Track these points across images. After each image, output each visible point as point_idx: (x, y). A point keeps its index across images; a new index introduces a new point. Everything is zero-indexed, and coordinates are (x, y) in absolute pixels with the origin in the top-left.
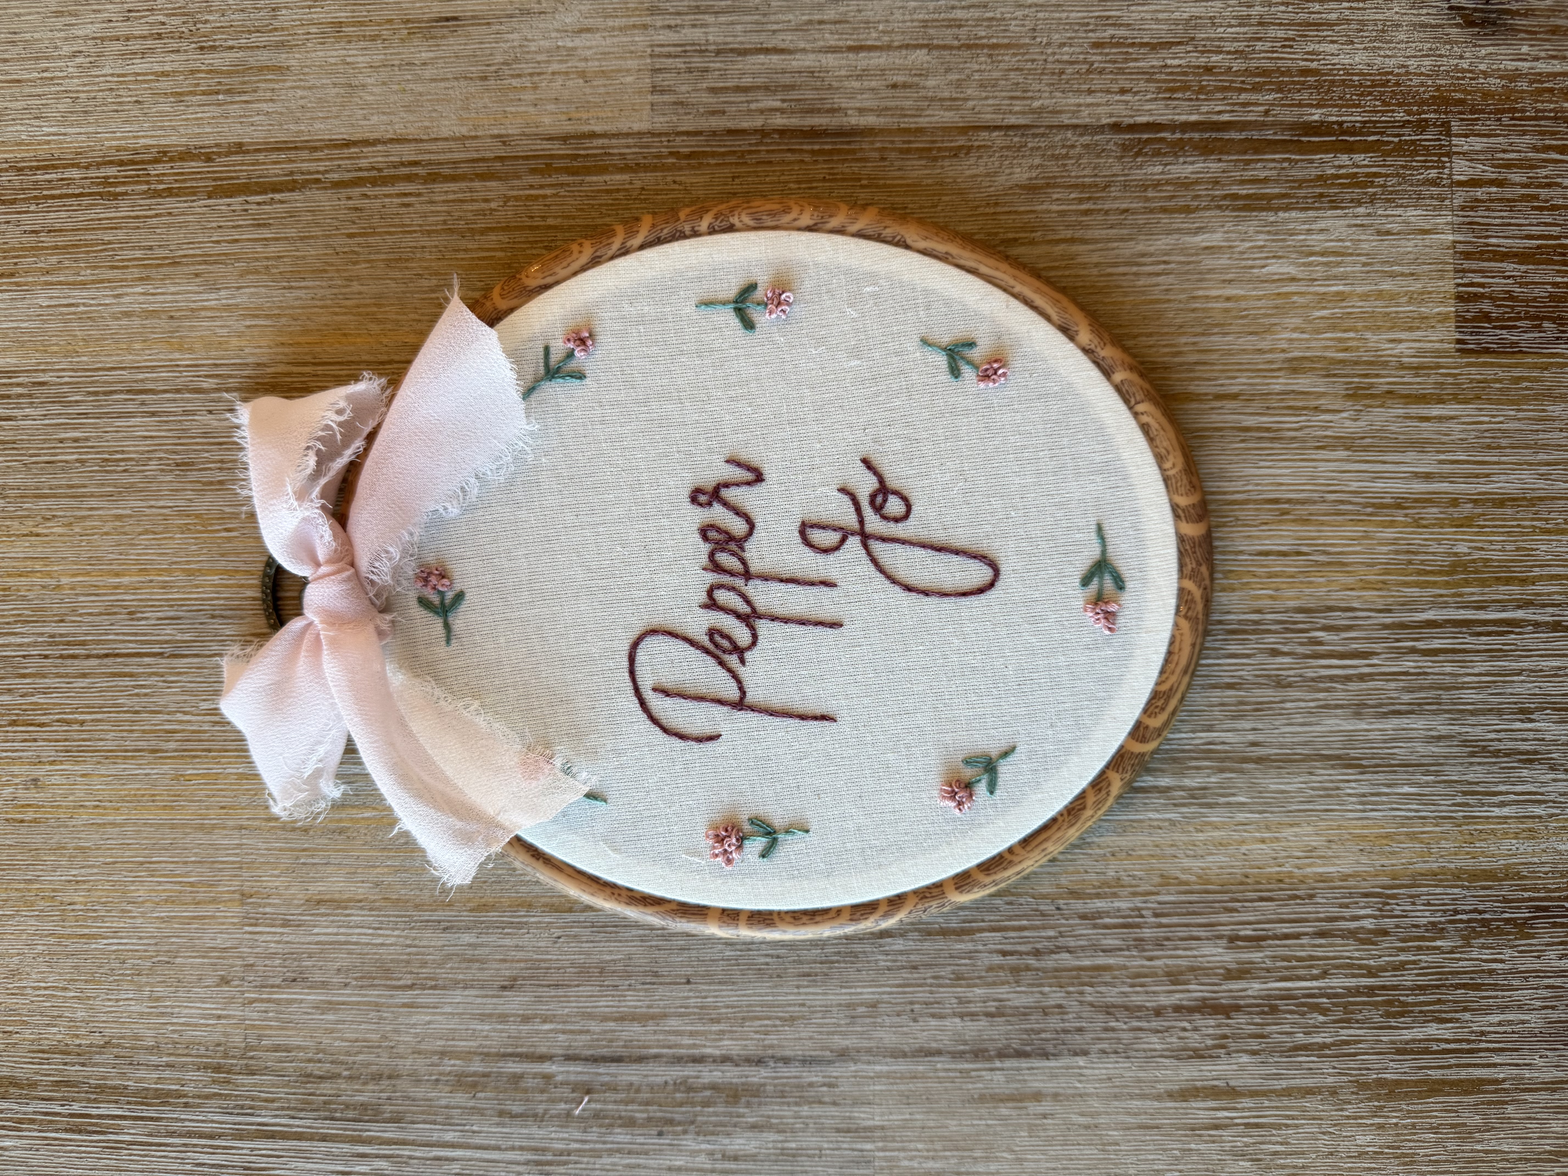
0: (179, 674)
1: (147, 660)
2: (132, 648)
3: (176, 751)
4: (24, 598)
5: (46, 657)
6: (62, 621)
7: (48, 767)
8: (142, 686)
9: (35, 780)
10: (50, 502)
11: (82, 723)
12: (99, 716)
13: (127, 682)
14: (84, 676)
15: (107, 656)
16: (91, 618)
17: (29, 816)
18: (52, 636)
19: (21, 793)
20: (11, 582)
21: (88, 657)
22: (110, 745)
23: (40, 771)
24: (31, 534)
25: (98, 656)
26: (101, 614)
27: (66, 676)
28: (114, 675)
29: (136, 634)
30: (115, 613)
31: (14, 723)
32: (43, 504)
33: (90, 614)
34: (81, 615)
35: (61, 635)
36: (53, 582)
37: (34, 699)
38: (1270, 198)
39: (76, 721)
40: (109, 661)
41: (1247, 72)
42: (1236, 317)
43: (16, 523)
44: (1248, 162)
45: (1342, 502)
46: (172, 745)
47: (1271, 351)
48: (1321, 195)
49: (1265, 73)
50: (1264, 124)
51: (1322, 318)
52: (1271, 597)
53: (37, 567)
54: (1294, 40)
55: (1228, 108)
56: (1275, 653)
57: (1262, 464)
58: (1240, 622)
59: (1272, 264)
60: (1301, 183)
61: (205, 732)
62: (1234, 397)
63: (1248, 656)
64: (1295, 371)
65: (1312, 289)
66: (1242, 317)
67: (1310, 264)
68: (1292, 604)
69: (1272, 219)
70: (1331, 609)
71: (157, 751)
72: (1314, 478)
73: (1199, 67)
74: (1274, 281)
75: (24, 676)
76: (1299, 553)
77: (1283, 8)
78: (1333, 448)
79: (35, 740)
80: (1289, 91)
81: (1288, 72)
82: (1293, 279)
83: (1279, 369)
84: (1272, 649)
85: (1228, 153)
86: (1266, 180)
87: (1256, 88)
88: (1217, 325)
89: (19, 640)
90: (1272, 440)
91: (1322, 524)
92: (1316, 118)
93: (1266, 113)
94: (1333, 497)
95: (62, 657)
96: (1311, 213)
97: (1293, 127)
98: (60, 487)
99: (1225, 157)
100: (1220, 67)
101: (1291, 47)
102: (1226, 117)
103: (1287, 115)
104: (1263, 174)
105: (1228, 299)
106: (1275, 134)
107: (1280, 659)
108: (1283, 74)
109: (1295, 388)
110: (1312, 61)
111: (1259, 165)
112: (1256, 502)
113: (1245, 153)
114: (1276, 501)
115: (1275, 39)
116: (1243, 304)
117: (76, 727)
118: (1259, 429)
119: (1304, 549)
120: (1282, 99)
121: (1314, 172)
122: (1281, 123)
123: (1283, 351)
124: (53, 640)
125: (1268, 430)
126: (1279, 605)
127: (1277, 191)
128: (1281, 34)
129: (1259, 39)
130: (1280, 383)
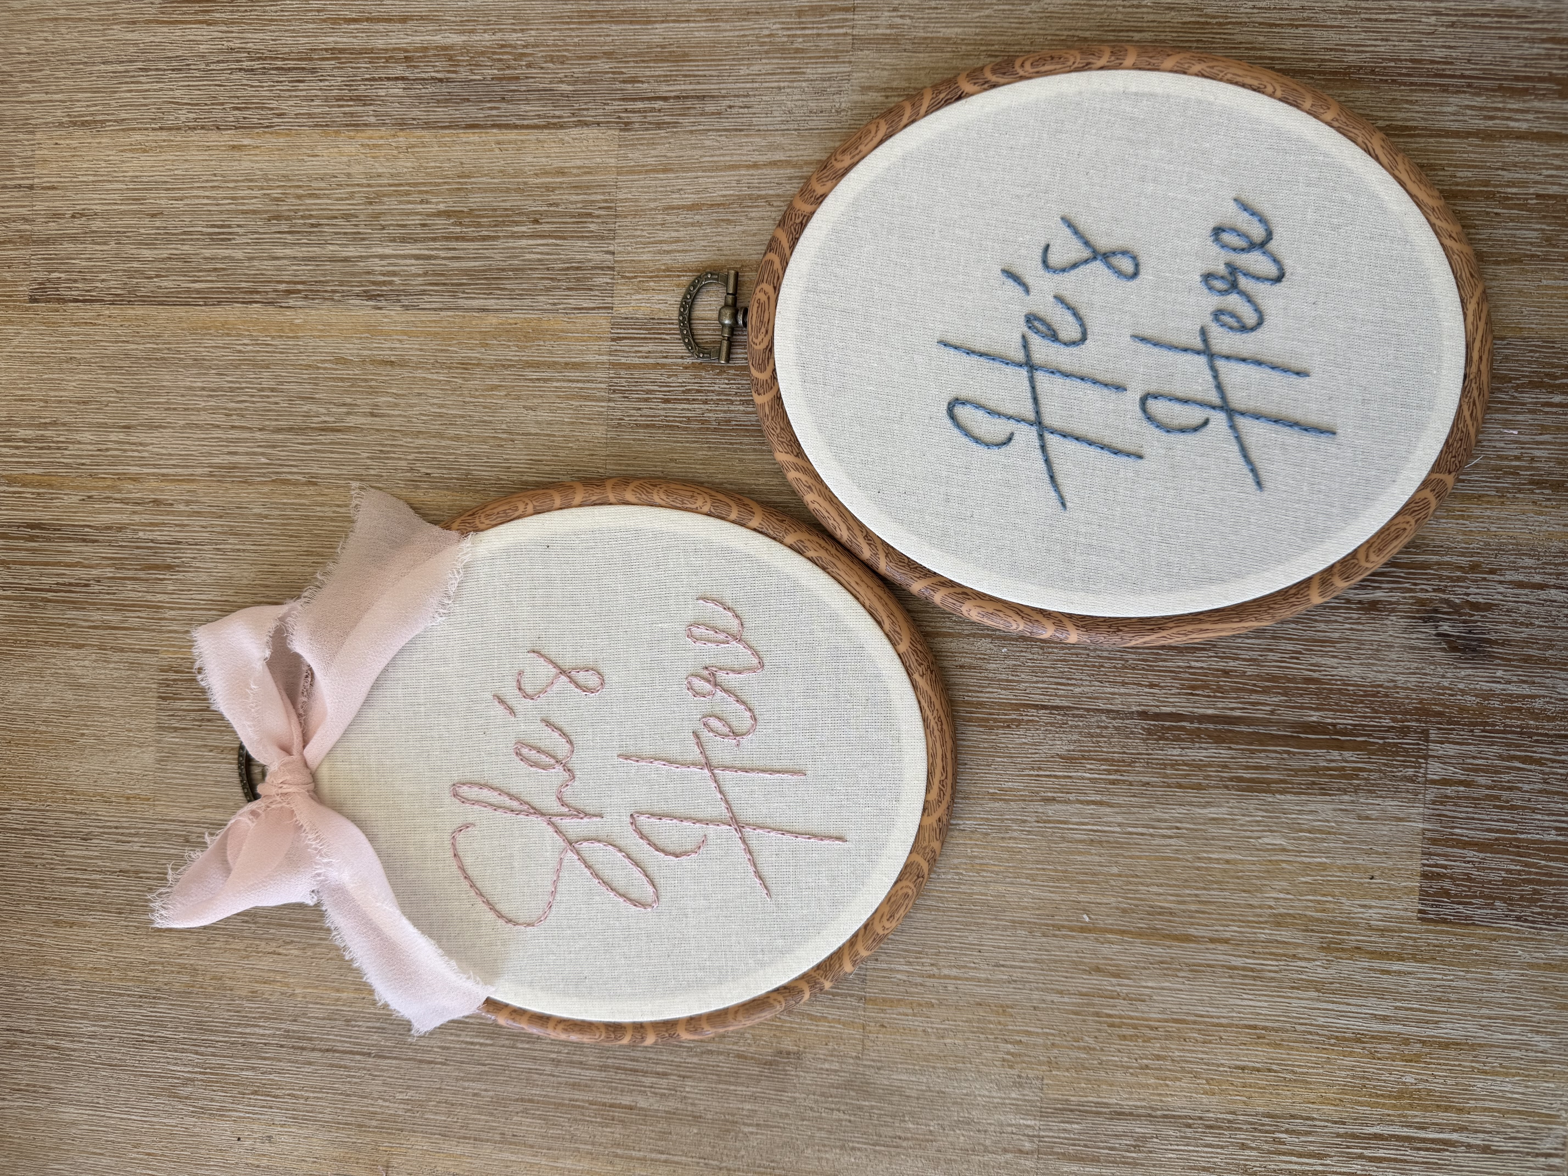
0: (382, 1070)
1: (358, 1057)
2: (347, 1047)
3: (376, 1127)
4: (267, 1000)
5: (282, 1046)
6: (295, 1021)
7: (280, 1129)
8: (354, 1077)
9: (270, 1137)
10: (289, 930)
11: (307, 1098)
12: (320, 1095)
13: (342, 1072)
14: (310, 1063)
15: (327, 1050)
16: (317, 1022)
17: (264, 1162)
18: (288, 1031)
19: (258, 1145)
20: (258, 987)
21: (313, 1050)
22: (328, 1117)
23: (274, 1131)
24: (274, 953)
25: (320, 1050)
26: (324, 1019)
27: (297, 1062)
28: (332, 1065)
29: (350, 1037)
30: (335, 1020)
31: (255, 1093)
32: (284, 931)
33: (317, 1018)
34: (309, 1018)
35: (294, 1031)
36: (290, 991)
37: (271, 1077)
38: (1269, 782)
39: (302, 1097)
40: (330, 1055)
41: (1259, 677)
42: (1233, 877)
43: (263, 944)
44: (1252, 752)
45: (1310, 1033)
46: (374, 1123)
47: (1260, 907)
48: (1314, 783)
49: (1274, 678)
50: (1269, 721)
51: (1306, 883)
52: (1244, 1102)
53: (278, 978)
54: (1300, 653)
55: (1240, 706)
56: (1244, 1147)
57: (1245, 996)
58: (1217, 1120)
59: (1266, 837)
60: (1297, 772)
61: (400, 1116)
62: (1226, 941)
63: (1222, 1147)
64: (1278, 924)
65: (1299, 859)
66: (1238, 878)
67: (1299, 838)
68: (1261, 1110)
69: (1270, 799)
70: (1293, 1117)
71: (362, 1126)
72: (1287, 1011)
73: (1218, 670)
74: (1268, 850)
75: (265, 1059)
76: (1270, 1070)
77: (1293, 626)
78: (1307, 989)
79: (271, 1108)
80: (1293, 696)
81: (1293, 680)
82: (1284, 850)
83: (1266, 922)
84: (1243, 1144)
85: (1237, 743)
86: (1266, 768)
87: (1265, 691)
88: (1216, 882)
89: (261, 1031)
90: (1254, 978)
91: (1292, 1049)
92: (1314, 719)
93: (1272, 712)
94: (1303, 1028)
95: (293, 1047)
96: (1304, 797)
97: (1294, 725)
98: (298, 920)
99: (1233, 746)
100: (1236, 671)
101: (1297, 658)
102: (1238, 713)
103: (1290, 716)
104: (1264, 763)
105: (1227, 862)
106: (1279, 730)
107: (1247, 1152)
108: (1289, 681)
109: (1279, 938)
110: (1314, 671)
111: (1262, 755)
112: (1237, 1026)
113: (1251, 744)
114: (1255, 1027)
115: (1285, 652)
116: (1240, 867)
117: (302, 1101)
118: (1244, 969)
119: (1274, 1067)
120: (1286, 701)
121: (1309, 764)
122: (1285, 721)
123: (1271, 907)
124: (288, 1034)
125: (1252, 970)
126: (1249, 1110)
127: (1276, 776)
128: (1290, 647)
129: (1271, 650)
130: (1265, 933)
